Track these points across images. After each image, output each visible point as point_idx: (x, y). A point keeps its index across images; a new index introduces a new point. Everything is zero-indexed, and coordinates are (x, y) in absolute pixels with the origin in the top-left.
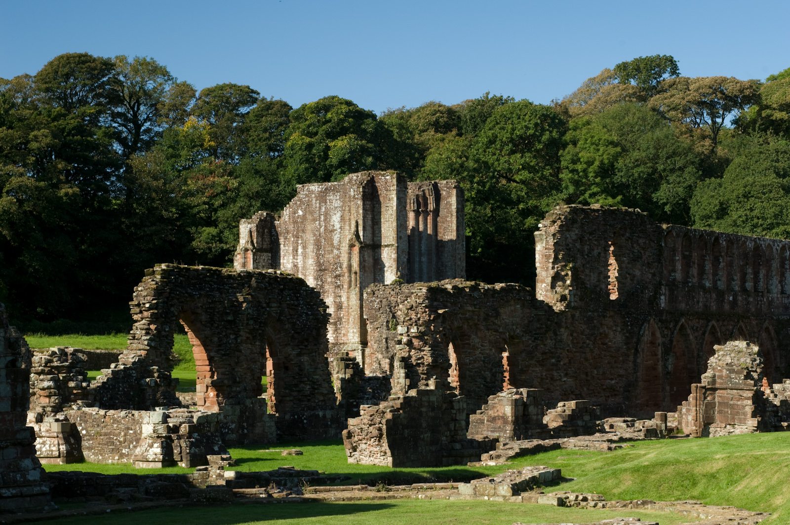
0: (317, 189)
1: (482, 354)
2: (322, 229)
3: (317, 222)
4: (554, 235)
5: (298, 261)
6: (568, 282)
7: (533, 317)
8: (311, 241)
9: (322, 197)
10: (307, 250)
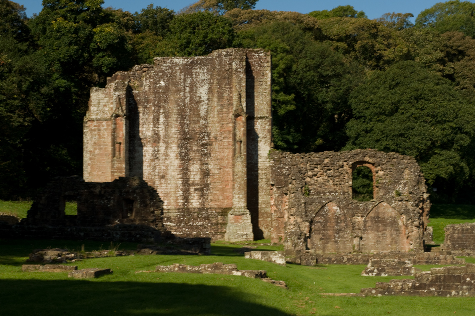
0: (181, 62)
2: (187, 100)
3: (182, 94)
5: (160, 129)
8: (175, 111)
9: (188, 70)
10: (169, 119)
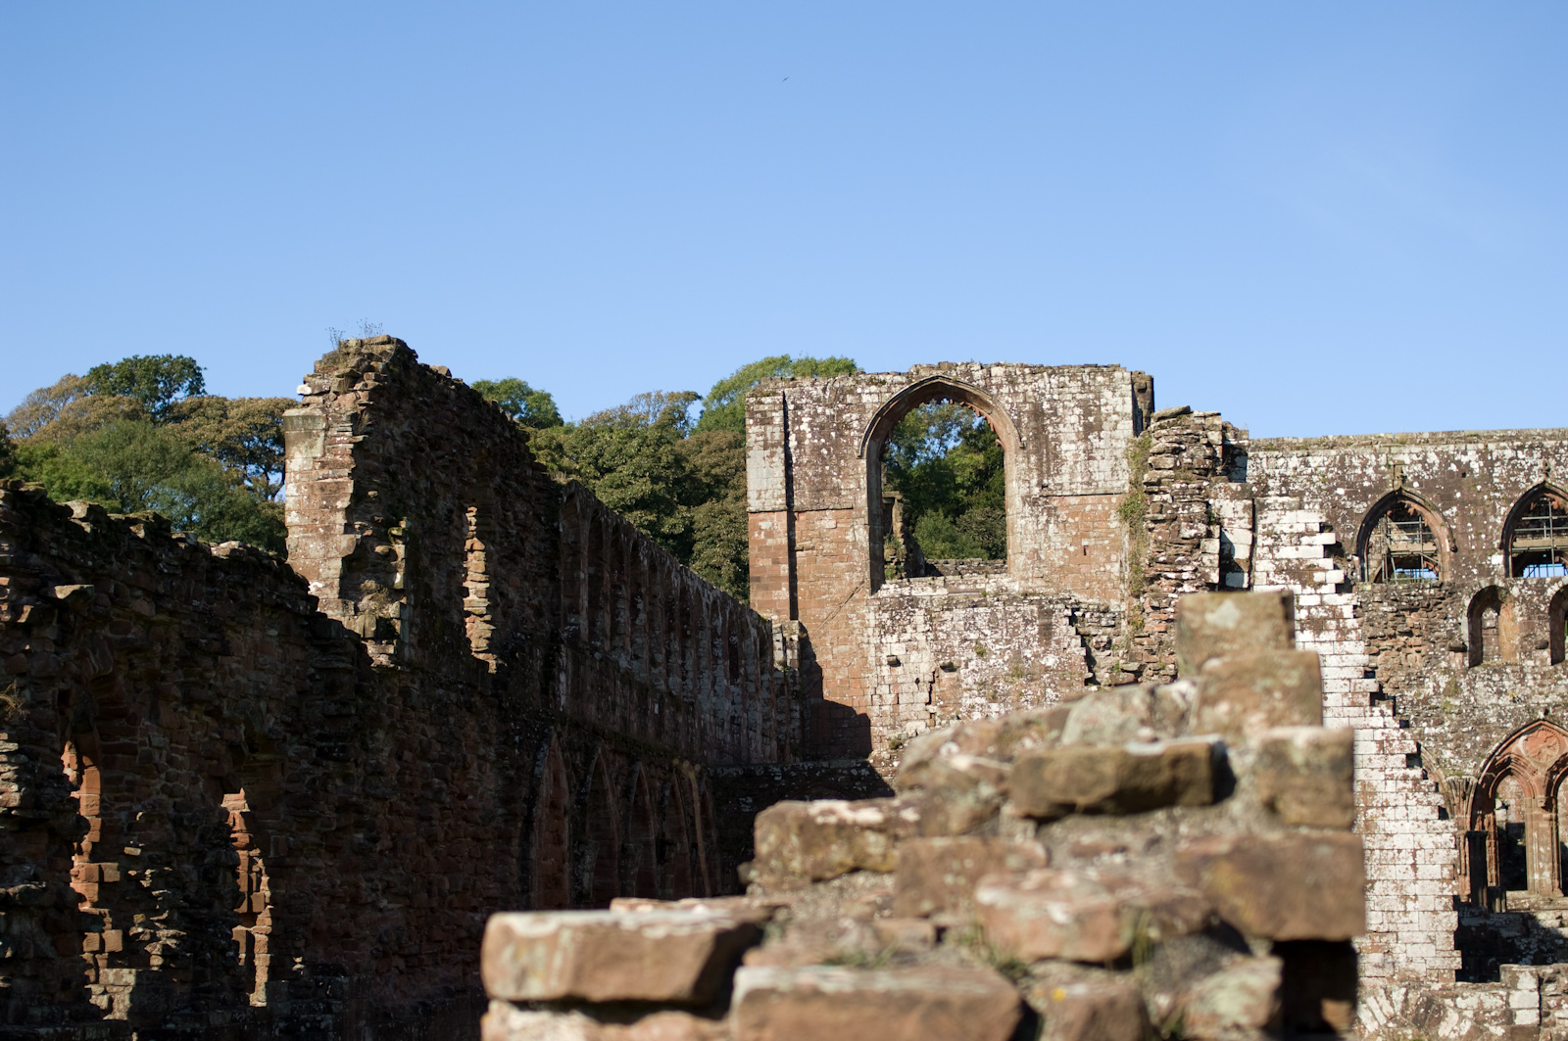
1: (171, 795)
4: (355, 418)
6: (399, 578)
7: (311, 677)
